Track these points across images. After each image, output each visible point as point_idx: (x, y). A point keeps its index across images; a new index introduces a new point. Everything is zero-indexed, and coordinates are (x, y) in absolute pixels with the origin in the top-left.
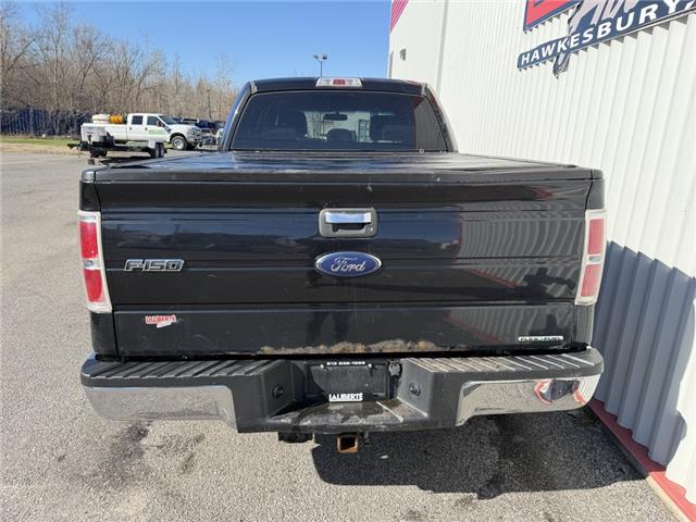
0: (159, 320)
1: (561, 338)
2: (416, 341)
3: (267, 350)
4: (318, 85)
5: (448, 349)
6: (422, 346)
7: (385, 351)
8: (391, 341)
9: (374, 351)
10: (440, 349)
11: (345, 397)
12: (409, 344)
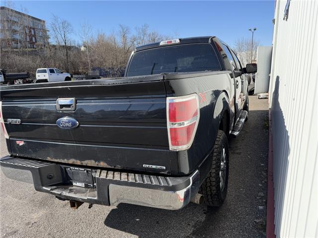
0: (20, 143)
1: (164, 168)
2: (99, 162)
3: (49, 159)
4: (160, 44)
5: (113, 167)
6: (102, 164)
7: (88, 165)
8: (90, 161)
9: (84, 165)
10: (109, 167)
11: (78, 184)
12: (97, 163)
